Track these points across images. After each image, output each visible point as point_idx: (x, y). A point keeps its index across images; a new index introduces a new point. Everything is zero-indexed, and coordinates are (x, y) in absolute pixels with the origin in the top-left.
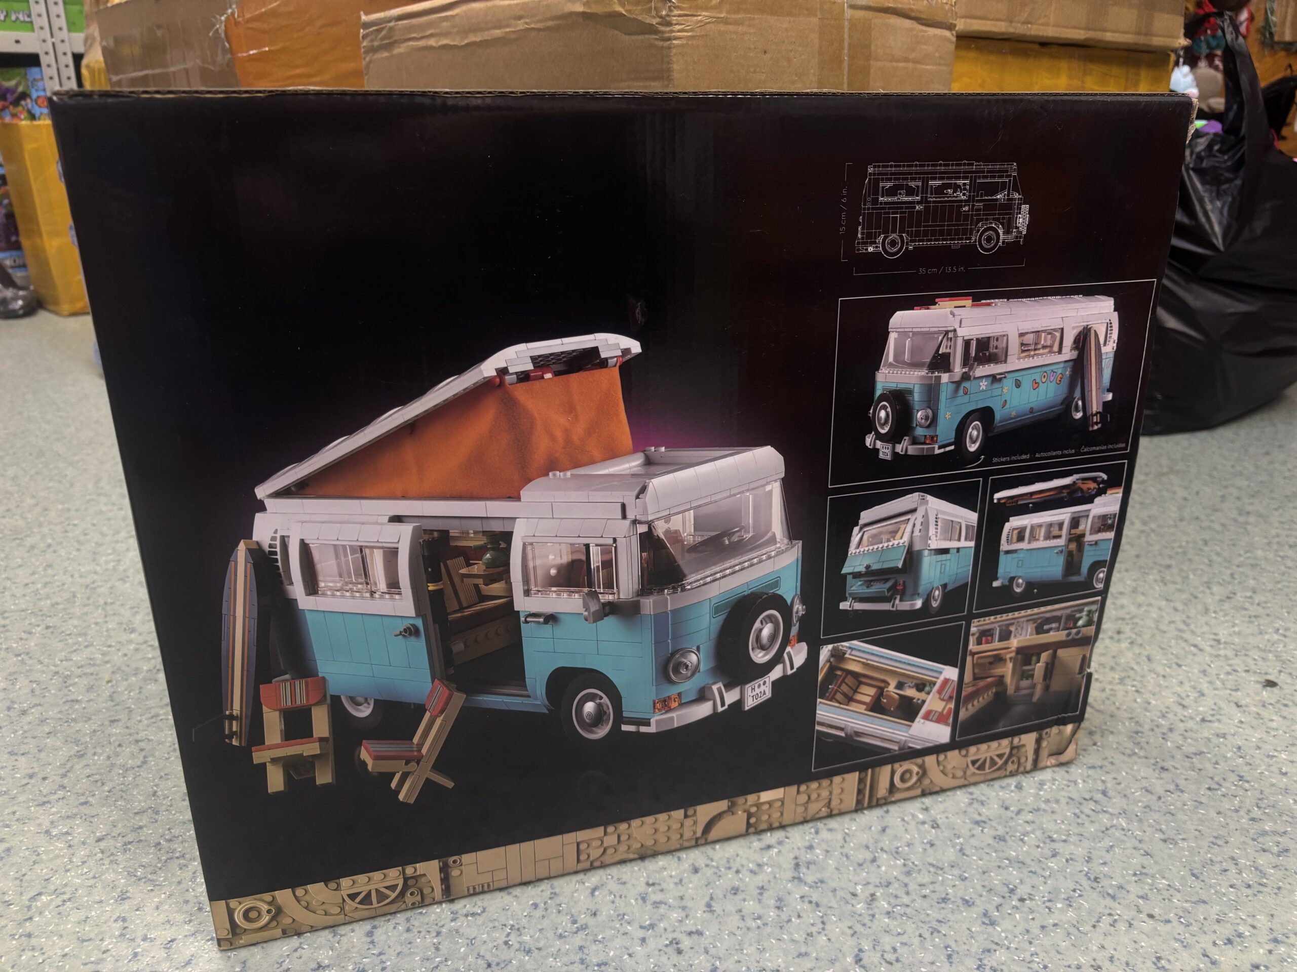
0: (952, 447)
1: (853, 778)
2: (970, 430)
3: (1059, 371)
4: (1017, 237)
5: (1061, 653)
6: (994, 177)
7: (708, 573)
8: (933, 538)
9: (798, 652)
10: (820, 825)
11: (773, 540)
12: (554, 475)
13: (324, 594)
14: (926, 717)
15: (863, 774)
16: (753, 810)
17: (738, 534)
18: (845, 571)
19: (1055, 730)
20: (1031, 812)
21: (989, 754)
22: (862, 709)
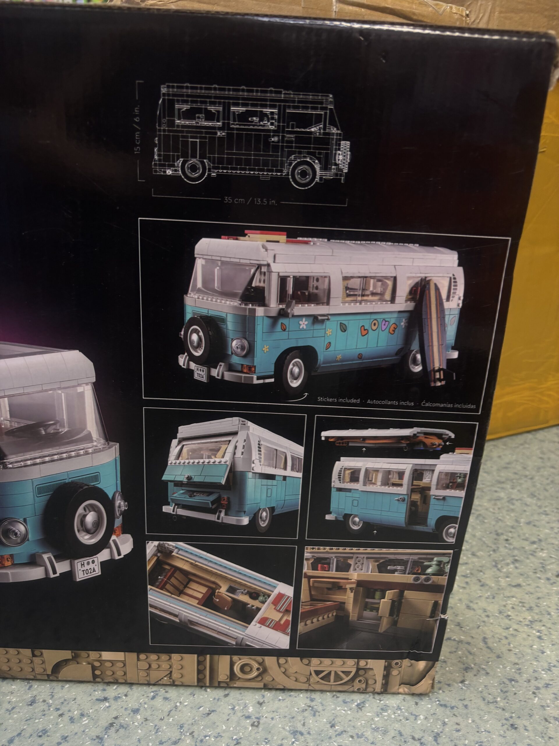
0: (272, 380)
1: (191, 660)
2: (291, 366)
3: (393, 321)
4: (336, 175)
5: (407, 593)
6: (306, 108)
7: (28, 456)
8: (257, 462)
9: (124, 543)
11: (88, 438)
14: (263, 622)
15: (201, 658)
16: (97, 664)
17: (54, 427)
18: (165, 478)
19: (406, 662)
20: (352, 737)
21: (333, 669)
22: (195, 602)
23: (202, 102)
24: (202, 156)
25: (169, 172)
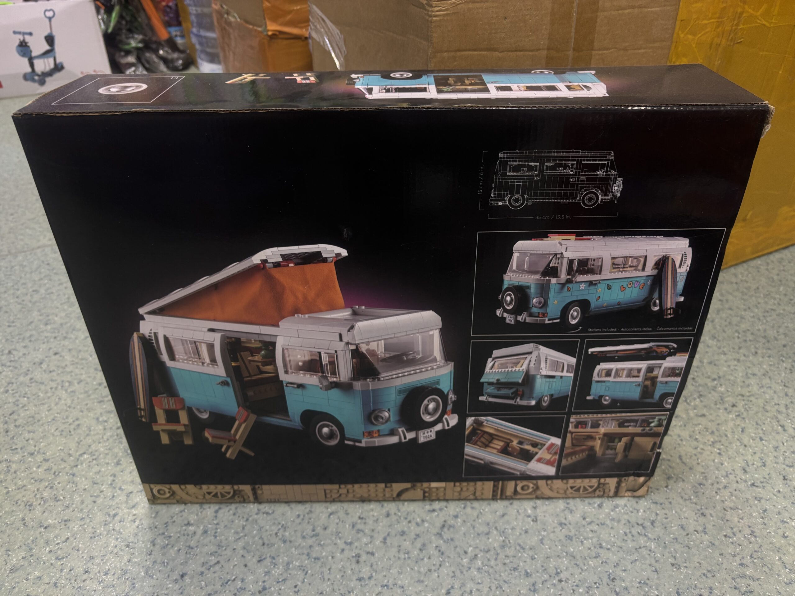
0: (558, 321)
1: (489, 485)
2: (572, 312)
3: (642, 282)
4: (612, 198)
5: (637, 439)
6: (596, 160)
7: (394, 373)
8: (544, 369)
9: (452, 419)
10: (468, 503)
11: (435, 360)
12: (298, 316)
13: (178, 361)
14: (539, 460)
15: (496, 483)
16: (427, 490)
17: (413, 355)
18: (482, 380)
19: (632, 478)
20: (598, 525)
21: (582, 485)
22: (495, 451)
23: (526, 161)
24: (524, 193)
25: (500, 204)
